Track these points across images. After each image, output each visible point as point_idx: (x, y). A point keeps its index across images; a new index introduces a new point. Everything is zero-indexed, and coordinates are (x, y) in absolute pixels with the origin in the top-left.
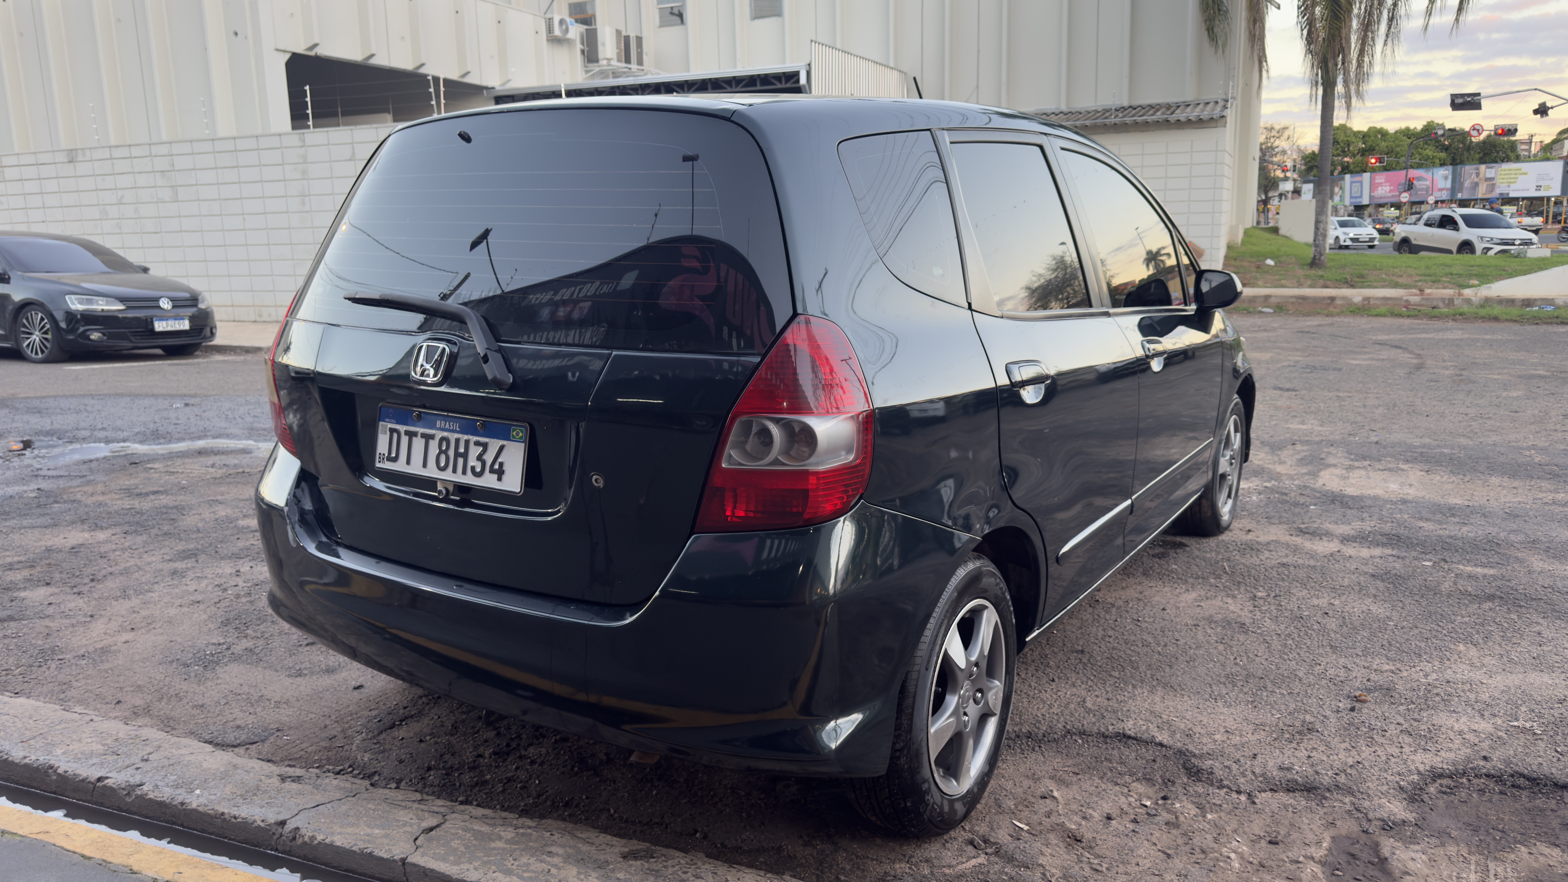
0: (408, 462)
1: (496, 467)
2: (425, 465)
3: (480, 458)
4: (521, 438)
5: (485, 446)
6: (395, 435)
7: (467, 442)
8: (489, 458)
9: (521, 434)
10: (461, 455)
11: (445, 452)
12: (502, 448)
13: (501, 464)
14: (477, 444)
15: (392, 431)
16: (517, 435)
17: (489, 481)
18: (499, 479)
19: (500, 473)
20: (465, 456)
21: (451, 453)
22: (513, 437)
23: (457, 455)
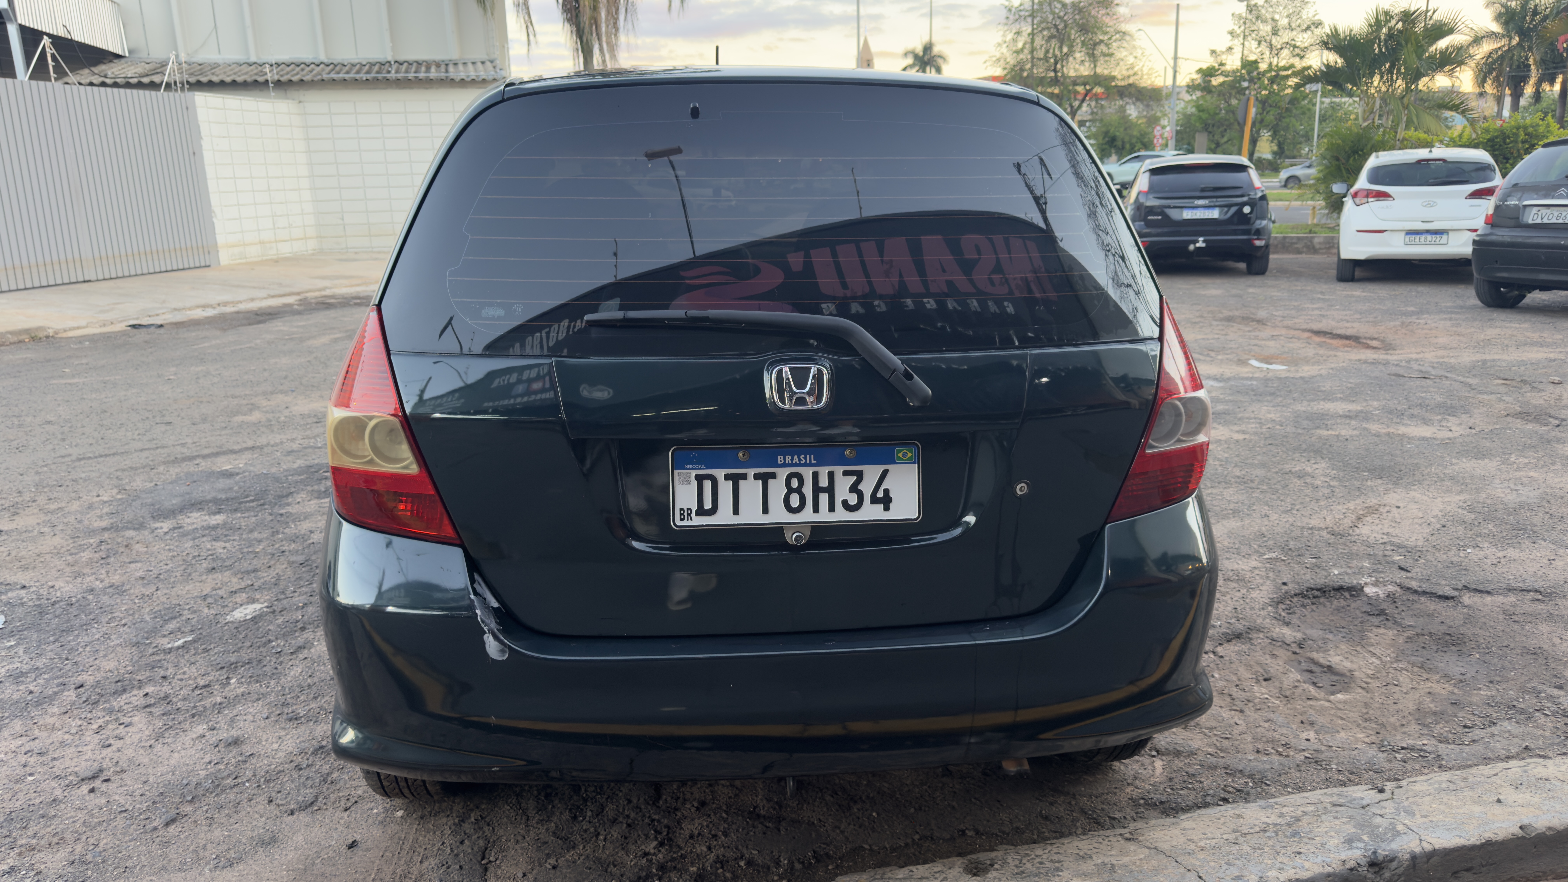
0: (736, 511)
1: (880, 494)
2: (765, 510)
3: (854, 489)
4: (911, 458)
5: (860, 475)
6: (708, 485)
7: (831, 475)
8: (867, 487)
9: (909, 455)
10: (823, 490)
11: (799, 490)
12: (885, 474)
13: (887, 491)
14: (846, 474)
15: (700, 479)
16: (904, 456)
17: (871, 513)
18: (887, 508)
19: (886, 501)
20: (830, 490)
21: (808, 490)
22: (899, 458)
23: (817, 490)
